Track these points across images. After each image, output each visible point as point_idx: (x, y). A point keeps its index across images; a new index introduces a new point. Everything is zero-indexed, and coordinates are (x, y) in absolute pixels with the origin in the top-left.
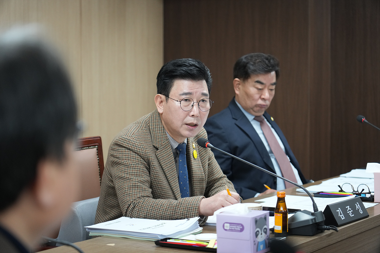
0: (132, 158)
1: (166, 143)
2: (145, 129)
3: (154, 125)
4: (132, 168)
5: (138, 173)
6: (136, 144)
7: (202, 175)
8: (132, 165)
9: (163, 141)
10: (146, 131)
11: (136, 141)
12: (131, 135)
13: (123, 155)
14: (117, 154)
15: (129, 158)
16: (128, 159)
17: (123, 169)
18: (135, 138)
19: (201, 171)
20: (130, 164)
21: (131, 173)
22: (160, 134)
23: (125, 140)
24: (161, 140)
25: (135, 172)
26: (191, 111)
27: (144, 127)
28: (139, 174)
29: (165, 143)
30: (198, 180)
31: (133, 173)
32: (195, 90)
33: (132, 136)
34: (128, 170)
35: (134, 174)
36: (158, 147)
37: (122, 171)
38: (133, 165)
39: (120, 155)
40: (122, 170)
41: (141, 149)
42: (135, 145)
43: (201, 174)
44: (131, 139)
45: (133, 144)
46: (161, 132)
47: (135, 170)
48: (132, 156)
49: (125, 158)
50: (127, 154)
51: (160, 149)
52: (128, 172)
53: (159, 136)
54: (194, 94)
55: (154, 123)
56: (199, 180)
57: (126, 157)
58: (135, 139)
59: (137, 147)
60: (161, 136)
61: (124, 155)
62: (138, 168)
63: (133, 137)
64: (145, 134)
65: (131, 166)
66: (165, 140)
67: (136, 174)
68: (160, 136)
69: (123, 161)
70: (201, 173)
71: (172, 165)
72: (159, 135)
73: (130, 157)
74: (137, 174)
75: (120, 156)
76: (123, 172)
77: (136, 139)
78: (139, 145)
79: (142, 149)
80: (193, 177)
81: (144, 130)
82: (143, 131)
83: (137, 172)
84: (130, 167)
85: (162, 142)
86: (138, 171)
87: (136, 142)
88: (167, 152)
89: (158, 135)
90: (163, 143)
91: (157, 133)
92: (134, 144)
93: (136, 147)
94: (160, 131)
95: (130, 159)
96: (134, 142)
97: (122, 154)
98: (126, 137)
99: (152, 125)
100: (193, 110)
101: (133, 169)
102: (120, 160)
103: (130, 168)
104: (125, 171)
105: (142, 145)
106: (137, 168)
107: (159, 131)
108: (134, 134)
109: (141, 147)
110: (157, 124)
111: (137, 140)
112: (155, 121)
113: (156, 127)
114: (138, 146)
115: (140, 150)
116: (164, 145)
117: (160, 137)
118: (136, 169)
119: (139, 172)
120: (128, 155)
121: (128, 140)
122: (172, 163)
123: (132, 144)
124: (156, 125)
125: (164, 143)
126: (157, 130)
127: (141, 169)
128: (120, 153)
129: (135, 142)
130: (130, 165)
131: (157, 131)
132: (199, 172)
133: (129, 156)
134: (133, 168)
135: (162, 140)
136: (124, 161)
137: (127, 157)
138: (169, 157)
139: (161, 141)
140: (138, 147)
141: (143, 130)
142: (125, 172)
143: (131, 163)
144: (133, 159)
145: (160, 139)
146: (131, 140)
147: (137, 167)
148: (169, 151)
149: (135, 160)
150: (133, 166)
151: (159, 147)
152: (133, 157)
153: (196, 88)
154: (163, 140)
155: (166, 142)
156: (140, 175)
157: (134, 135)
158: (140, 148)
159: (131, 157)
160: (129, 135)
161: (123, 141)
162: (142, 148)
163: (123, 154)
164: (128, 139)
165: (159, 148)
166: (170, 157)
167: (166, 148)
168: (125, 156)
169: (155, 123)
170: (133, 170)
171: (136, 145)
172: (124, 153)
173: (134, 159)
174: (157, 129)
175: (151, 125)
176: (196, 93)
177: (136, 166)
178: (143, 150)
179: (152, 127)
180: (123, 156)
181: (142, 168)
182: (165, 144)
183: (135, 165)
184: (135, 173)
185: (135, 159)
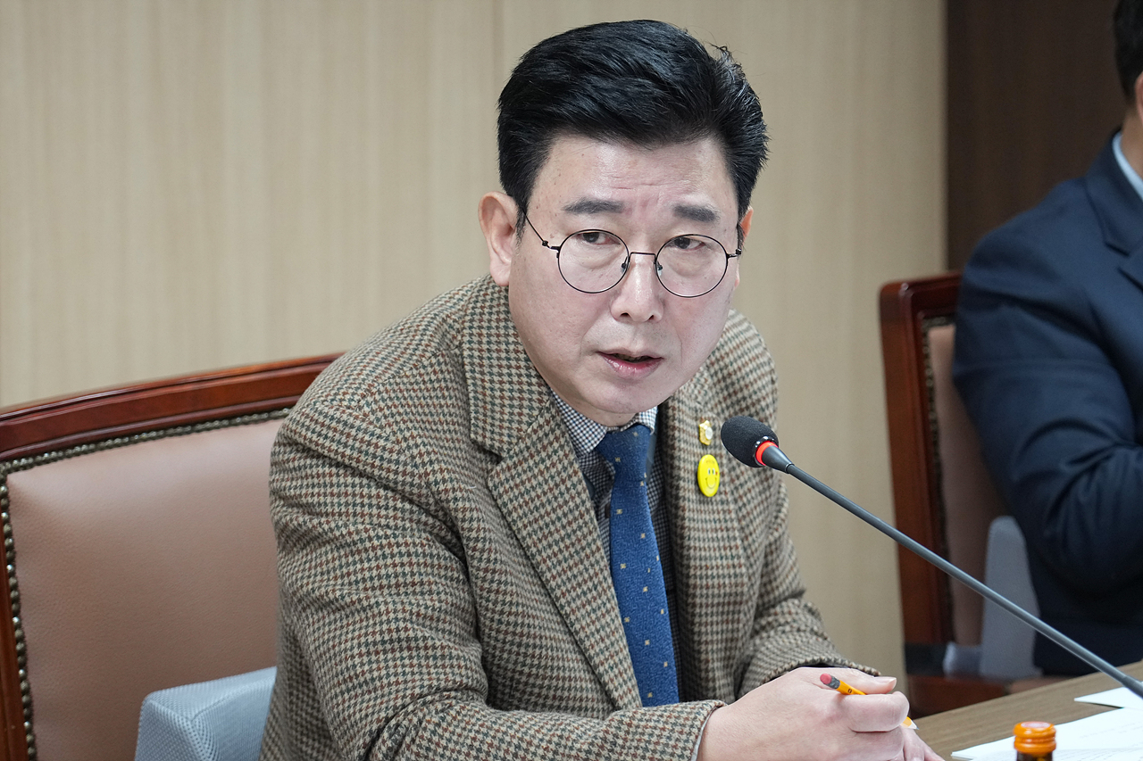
0: (370, 506)
1: (541, 426)
2: (434, 360)
3: (485, 340)
4: (372, 554)
5: (404, 574)
6: (376, 446)
7: (736, 576)
8: (370, 539)
9: (525, 419)
10: (435, 372)
11: (378, 431)
12: (356, 398)
13: (325, 495)
14: (301, 486)
15: (355, 505)
16: (351, 511)
17: (337, 562)
18: (373, 412)
19: (733, 557)
20: (364, 535)
21: (372, 579)
22: (511, 383)
23: (329, 428)
24: (516, 411)
25: (391, 570)
26: (617, 294)
27: (428, 354)
28: (409, 579)
29: (535, 426)
30: (716, 601)
31: (380, 577)
32: (639, 193)
33: (362, 402)
34: (359, 566)
35: (385, 582)
36: (501, 449)
37: (332, 574)
38: (379, 537)
39: (313, 495)
40: (331, 565)
41: (401, 469)
42: (372, 450)
43: (732, 571)
44: (356, 418)
45: (364, 448)
46: (514, 371)
47: (389, 561)
48: (370, 497)
49: (337, 510)
50: (346, 486)
51: (511, 457)
52: (360, 576)
53: (507, 394)
54: (637, 213)
55: (484, 332)
56: (718, 604)
57: (340, 505)
58: (372, 418)
59: (382, 459)
60: (516, 395)
61: (332, 494)
62: (403, 549)
63: (366, 409)
64: (429, 386)
65: (368, 544)
66: (536, 413)
67: (393, 581)
68: (511, 391)
69: (328, 522)
70: (734, 566)
71: (580, 528)
72: (507, 386)
73: (359, 501)
74: (401, 580)
75: (316, 499)
76: (336, 578)
77: (378, 420)
78: (391, 451)
79: (409, 469)
80: (691, 591)
81: (430, 370)
82: (422, 371)
83: (399, 569)
84: (366, 550)
85: (520, 422)
86: (403, 565)
87: (379, 437)
88: (547, 468)
89: (502, 390)
90: (524, 427)
91: (496, 378)
92: (369, 444)
93: (377, 463)
94: (509, 367)
95: (358, 509)
96: (367, 438)
97: (322, 490)
98: (331, 412)
99: (475, 339)
100: (626, 289)
101: (377, 559)
102: (315, 521)
103: (364, 555)
104: (345, 570)
105: (409, 447)
106: (396, 550)
107: (505, 371)
108: (373, 394)
109: (402, 458)
110: (498, 336)
111: (383, 421)
112: (489, 321)
113: (494, 347)
114: (386, 455)
115: (396, 473)
116: (529, 436)
117: (511, 399)
118: (393, 556)
119: (407, 569)
120: (350, 489)
121: (340, 427)
122: (575, 519)
123: (357, 445)
124: (494, 339)
125: (529, 424)
126: (495, 362)
127: (417, 555)
128: (313, 486)
129: (372, 435)
130: (362, 541)
131: (495, 370)
132: (725, 562)
133: (354, 495)
134: (379, 553)
135: (520, 414)
136: (333, 525)
137: (347, 504)
138: (562, 494)
139: (517, 418)
140: (390, 461)
141: (424, 367)
142: (342, 577)
143: (366, 531)
144: (375, 511)
145: (511, 406)
146: (352, 427)
147: (398, 545)
148: (560, 461)
149: (383, 512)
150: (376, 542)
151: (505, 447)
152: (374, 502)
153: (648, 180)
154: (526, 411)
155: (541, 421)
156: (414, 584)
157: (370, 399)
158: (397, 462)
159: (366, 501)
160: (348, 397)
161: (318, 429)
162: (405, 464)
163: (329, 490)
164: (338, 422)
165: (504, 455)
166: (568, 489)
167: (544, 448)
168: (336, 500)
169: (489, 328)
170: (381, 562)
171: (379, 452)
172: (332, 485)
173: (379, 507)
174: (499, 359)
175: (470, 342)
176: (644, 204)
177: (390, 545)
178: (412, 475)
179: (471, 349)
180: (329, 499)
181: (420, 550)
182: (535, 431)
183: (387, 537)
184: (388, 576)
185: (387, 509)
